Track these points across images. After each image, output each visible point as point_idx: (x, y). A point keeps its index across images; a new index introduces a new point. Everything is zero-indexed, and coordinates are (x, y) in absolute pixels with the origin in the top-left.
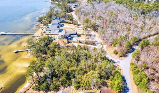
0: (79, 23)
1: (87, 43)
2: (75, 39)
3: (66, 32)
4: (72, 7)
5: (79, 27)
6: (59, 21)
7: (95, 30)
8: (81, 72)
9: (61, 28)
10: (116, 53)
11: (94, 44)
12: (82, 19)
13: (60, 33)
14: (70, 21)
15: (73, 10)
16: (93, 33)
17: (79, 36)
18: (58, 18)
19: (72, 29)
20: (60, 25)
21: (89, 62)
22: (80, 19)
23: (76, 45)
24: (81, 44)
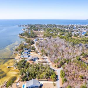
0: (38, 52)
1: (42, 62)
2: (37, 61)
3: (32, 57)
4: (34, 41)
5: (39, 54)
6: (28, 51)
7: (47, 55)
8: (40, 73)
9: (29, 55)
10: (56, 66)
11: (46, 63)
12: (40, 49)
13: (29, 58)
14: (33, 51)
15: (35, 43)
16: (45, 57)
17: (39, 59)
18: (27, 49)
19: (35, 55)
20: (28, 53)
21: (43, 70)
22: (39, 49)
23: (37, 63)
24: (39, 63)
